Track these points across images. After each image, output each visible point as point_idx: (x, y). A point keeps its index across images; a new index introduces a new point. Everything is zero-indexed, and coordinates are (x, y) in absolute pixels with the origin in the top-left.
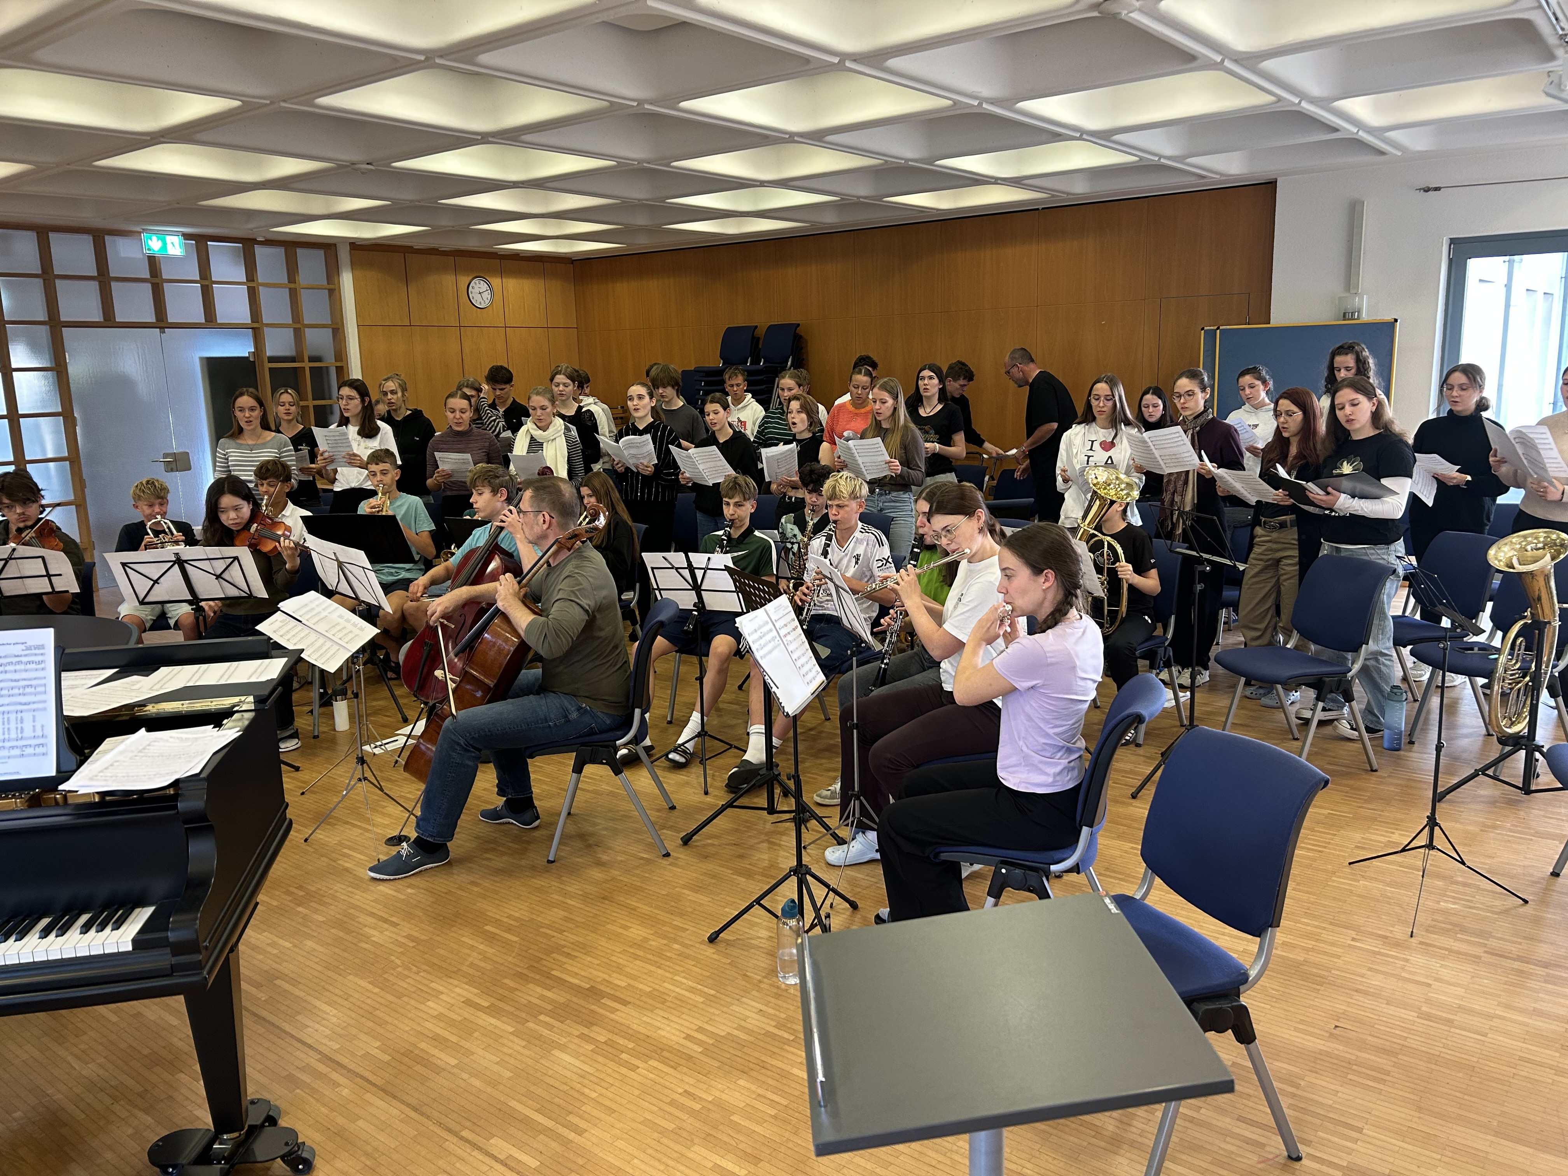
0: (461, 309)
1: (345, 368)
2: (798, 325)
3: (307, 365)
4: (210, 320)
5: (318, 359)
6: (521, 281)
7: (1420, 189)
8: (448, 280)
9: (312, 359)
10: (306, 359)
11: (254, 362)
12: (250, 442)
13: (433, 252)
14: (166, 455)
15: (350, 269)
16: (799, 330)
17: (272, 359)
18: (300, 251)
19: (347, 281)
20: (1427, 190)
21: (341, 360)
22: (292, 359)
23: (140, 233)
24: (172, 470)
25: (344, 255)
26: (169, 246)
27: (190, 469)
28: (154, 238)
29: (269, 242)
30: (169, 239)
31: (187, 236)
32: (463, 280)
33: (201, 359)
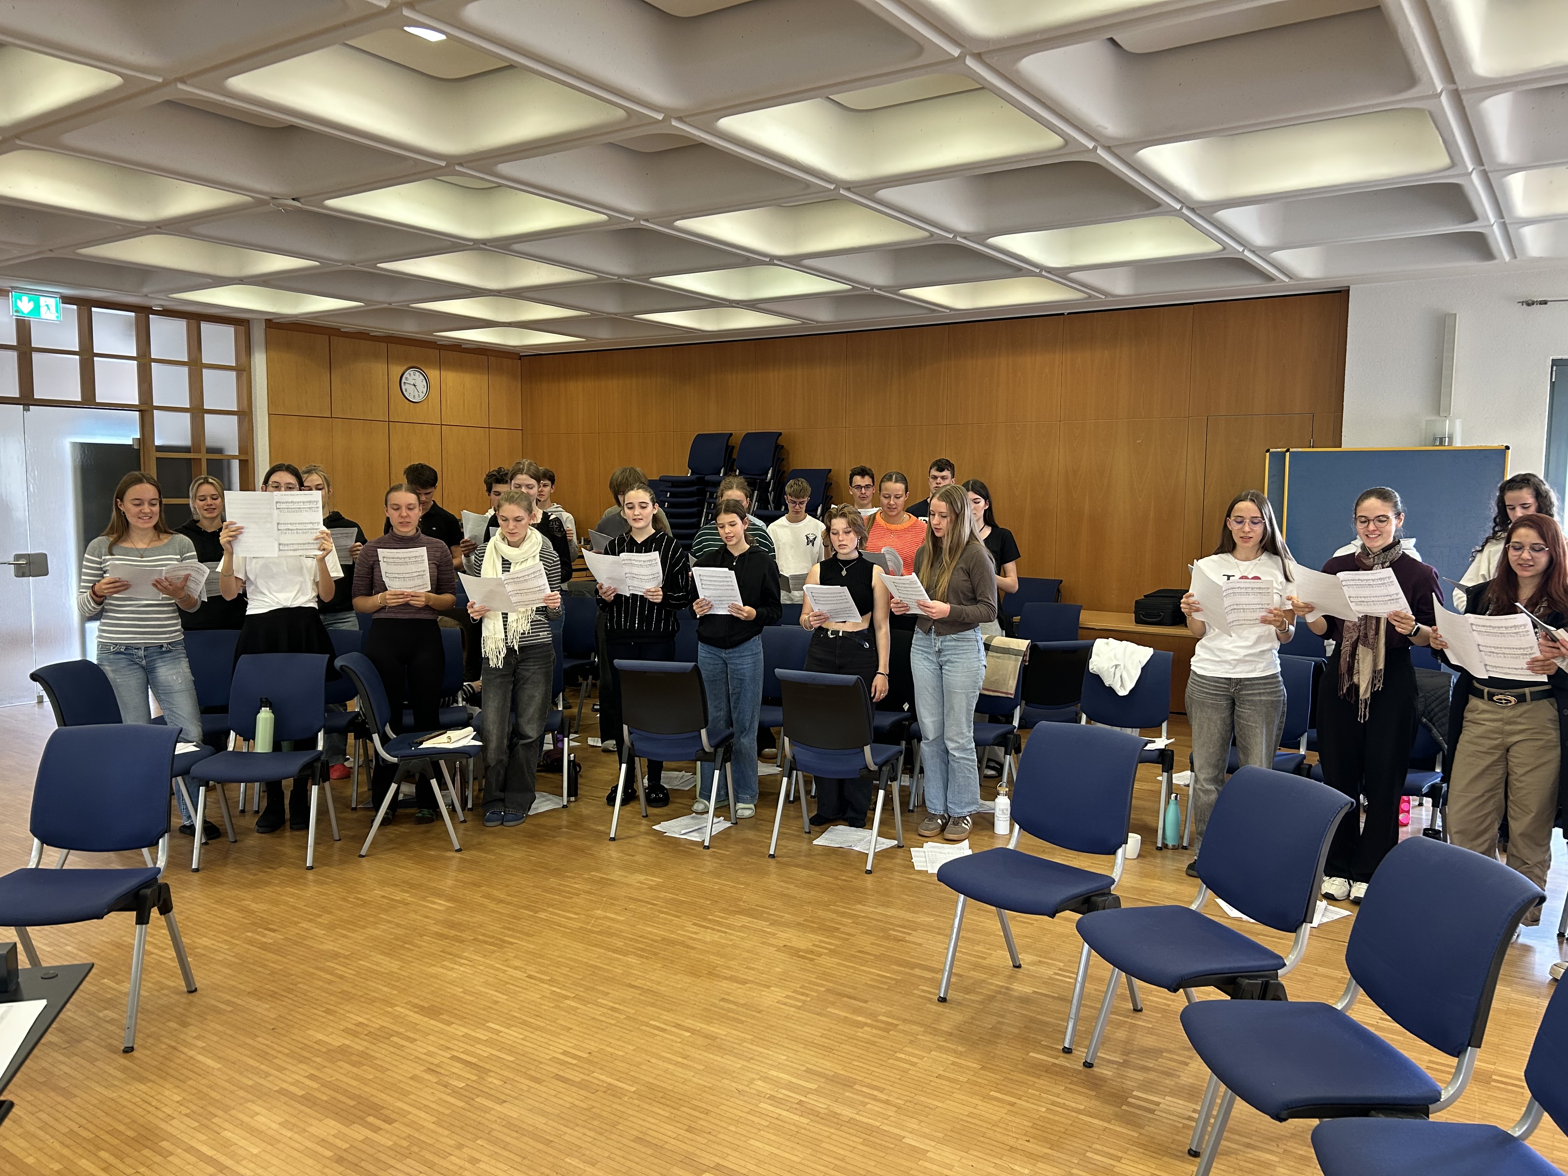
0: (392, 401)
1: (250, 462)
2: (780, 434)
3: (204, 457)
4: (89, 400)
5: (219, 451)
6: (462, 375)
7: (1523, 302)
8: (379, 369)
9: (210, 450)
10: (204, 450)
11: (139, 450)
12: (141, 546)
13: (362, 336)
14: (18, 557)
15: (264, 350)
16: (781, 440)
17: (160, 449)
18: (205, 327)
19: (260, 362)
20: (1529, 304)
21: (247, 454)
22: (186, 450)
23: (8, 291)
24: (23, 575)
25: (258, 334)
26: (43, 309)
27: (47, 574)
28: (25, 298)
29: (167, 313)
30: (43, 300)
31: (67, 300)
32: (397, 370)
33: (74, 444)
